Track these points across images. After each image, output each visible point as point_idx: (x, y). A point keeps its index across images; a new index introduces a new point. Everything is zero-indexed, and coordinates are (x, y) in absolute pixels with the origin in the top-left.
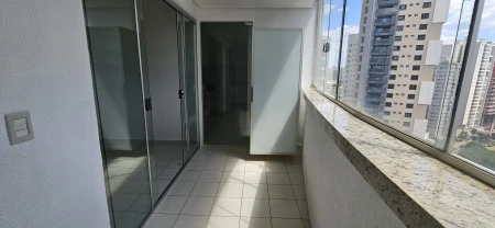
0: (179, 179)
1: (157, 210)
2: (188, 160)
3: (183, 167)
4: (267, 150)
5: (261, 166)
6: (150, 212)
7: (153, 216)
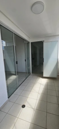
0: (25, 81)
1: (19, 88)
2: (27, 77)
3: (26, 78)
4: (48, 76)
5: (46, 80)
6: (17, 88)
7: (17, 89)
